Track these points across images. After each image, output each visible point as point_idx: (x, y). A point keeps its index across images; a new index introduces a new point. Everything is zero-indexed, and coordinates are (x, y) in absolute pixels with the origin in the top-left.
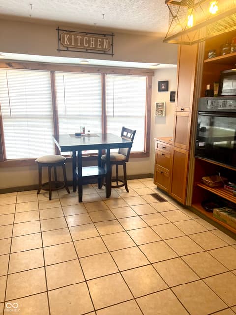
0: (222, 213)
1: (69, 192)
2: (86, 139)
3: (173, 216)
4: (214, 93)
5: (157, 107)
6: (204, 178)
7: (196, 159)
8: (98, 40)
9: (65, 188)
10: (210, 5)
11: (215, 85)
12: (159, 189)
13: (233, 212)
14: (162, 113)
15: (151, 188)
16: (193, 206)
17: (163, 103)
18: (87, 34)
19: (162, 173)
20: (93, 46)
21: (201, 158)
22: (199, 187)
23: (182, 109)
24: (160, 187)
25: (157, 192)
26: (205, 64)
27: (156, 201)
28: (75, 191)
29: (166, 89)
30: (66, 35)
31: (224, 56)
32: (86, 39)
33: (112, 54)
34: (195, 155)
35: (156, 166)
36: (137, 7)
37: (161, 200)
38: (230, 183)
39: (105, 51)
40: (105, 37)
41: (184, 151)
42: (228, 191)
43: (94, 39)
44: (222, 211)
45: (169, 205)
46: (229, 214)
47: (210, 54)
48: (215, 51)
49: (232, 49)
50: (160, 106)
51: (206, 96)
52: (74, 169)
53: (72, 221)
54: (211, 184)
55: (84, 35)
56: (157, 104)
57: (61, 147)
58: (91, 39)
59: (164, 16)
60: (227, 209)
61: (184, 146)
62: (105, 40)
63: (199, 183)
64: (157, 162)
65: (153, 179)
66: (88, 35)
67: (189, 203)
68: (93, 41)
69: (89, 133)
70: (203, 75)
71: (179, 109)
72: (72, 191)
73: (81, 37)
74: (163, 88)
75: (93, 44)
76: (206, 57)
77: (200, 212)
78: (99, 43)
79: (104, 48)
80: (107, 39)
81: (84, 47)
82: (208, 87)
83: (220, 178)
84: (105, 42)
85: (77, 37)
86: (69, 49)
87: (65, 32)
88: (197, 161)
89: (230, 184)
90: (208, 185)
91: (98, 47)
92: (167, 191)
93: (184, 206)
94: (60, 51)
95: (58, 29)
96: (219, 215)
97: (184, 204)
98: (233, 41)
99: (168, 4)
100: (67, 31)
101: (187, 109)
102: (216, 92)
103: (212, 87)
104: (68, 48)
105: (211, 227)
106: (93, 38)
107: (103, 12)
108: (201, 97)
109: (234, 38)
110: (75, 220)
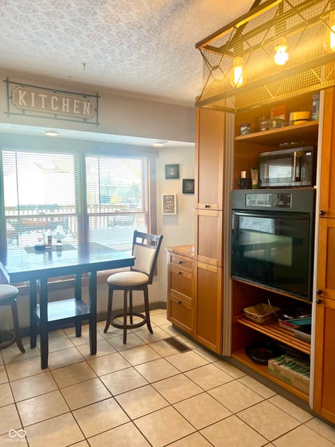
0: (282, 366)
1: (23, 351)
2: (54, 254)
3: (206, 378)
4: (251, 183)
5: (165, 201)
6: (246, 310)
7: (233, 281)
8: (75, 101)
9: (15, 344)
10: (276, 52)
11: (252, 171)
12: (176, 328)
13: (297, 363)
14: (173, 210)
15: (163, 327)
16: (235, 357)
17: (173, 196)
18: (56, 91)
19: (180, 303)
20: (66, 109)
21: (241, 280)
22: (240, 323)
23: (207, 207)
24: (176, 324)
25: (173, 334)
26: (237, 142)
27: (175, 351)
28: (33, 346)
29: (177, 176)
30: (20, 92)
31: (264, 133)
32: (54, 100)
33: (97, 124)
34: (232, 274)
35: (169, 291)
36: (137, 56)
37: (183, 349)
38: (286, 316)
39: (85, 119)
40: (85, 97)
41: (214, 269)
42: (285, 329)
43: (68, 100)
44: (281, 364)
45: (195, 356)
46: (293, 369)
47: (243, 129)
48: (249, 125)
49: (274, 123)
50: (169, 200)
51: (241, 187)
52: (33, 308)
53: (29, 410)
54: (259, 321)
55: (52, 93)
56: (165, 196)
57: (9, 274)
58: (64, 99)
59: (176, 74)
60: (288, 359)
61: (214, 261)
62: (85, 103)
63: (240, 319)
64: (171, 285)
65: (165, 311)
66: (58, 94)
67: (227, 351)
68: (66, 103)
69: (59, 244)
70: (235, 159)
71: (202, 206)
72: (29, 346)
73: (46, 96)
74: (173, 174)
75: (66, 107)
76: (238, 133)
77: (245, 365)
78: (75, 106)
79: (85, 113)
80: (89, 101)
81: (52, 110)
82: (244, 175)
83: (270, 308)
84: (85, 105)
85: (40, 95)
86: (27, 113)
87: (20, 87)
88: (235, 283)
89: (286, 319)
90: (255, 320)
91: (75, 112)
92: (190, 333)
93: (219, 357)
94: (11, 115)
95: (7, 81)
96: (278, 371)
97: (219, 353)
98: (272, 113)
99: (201, 48)
100: (23, 85)
101: (214, 206)
102: (254, 183)
103: (249, 174)
104: (24, 110)
105: (267, 392)
106: (65, 98)
107: (85, 60)
108: (235, 188)
109: (273, 109)
110: (35, 408)
